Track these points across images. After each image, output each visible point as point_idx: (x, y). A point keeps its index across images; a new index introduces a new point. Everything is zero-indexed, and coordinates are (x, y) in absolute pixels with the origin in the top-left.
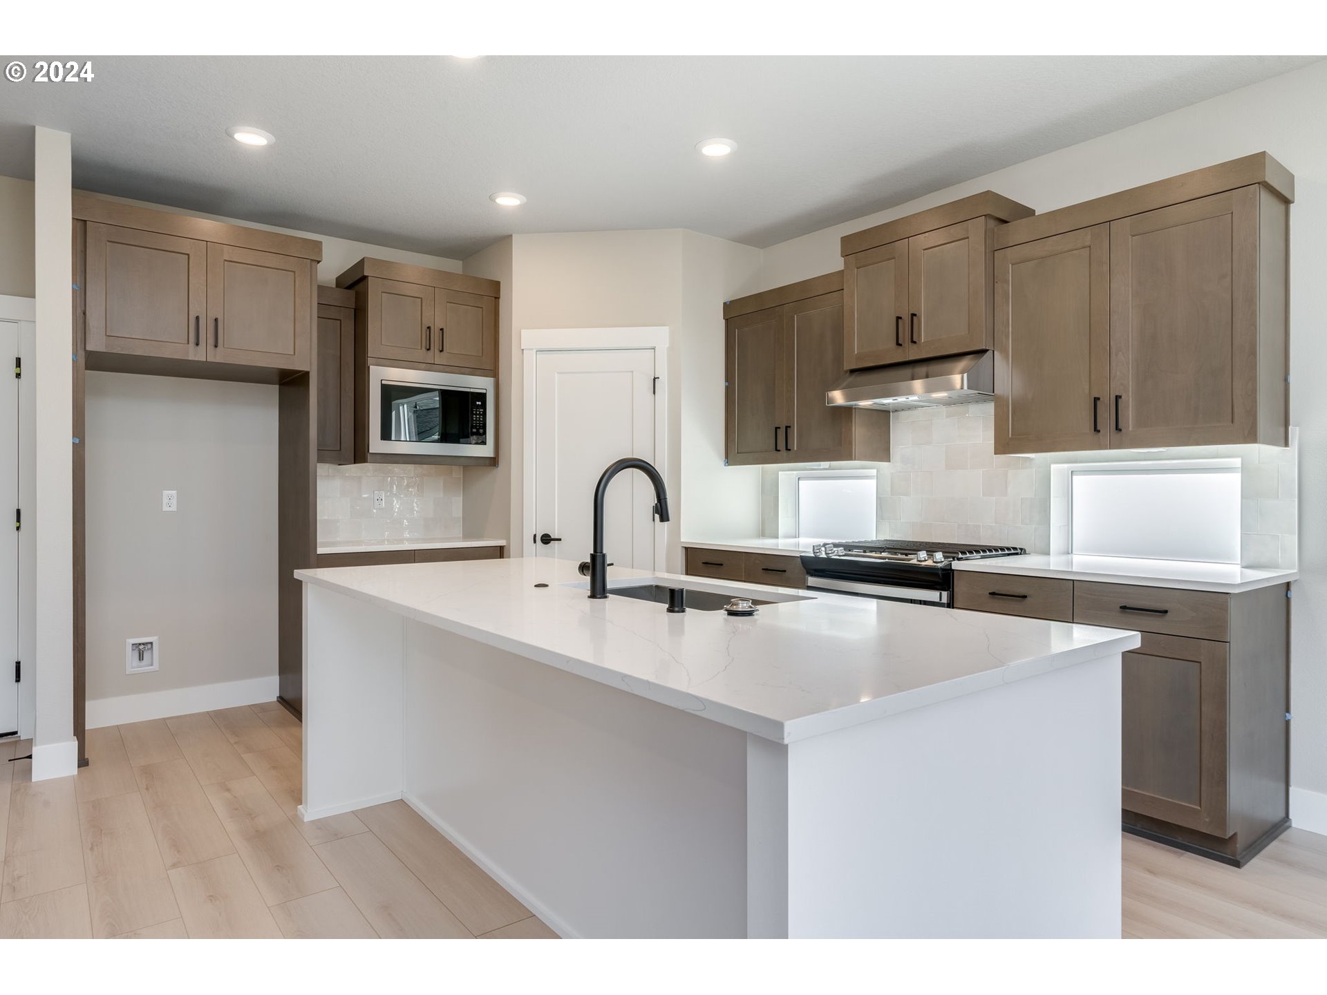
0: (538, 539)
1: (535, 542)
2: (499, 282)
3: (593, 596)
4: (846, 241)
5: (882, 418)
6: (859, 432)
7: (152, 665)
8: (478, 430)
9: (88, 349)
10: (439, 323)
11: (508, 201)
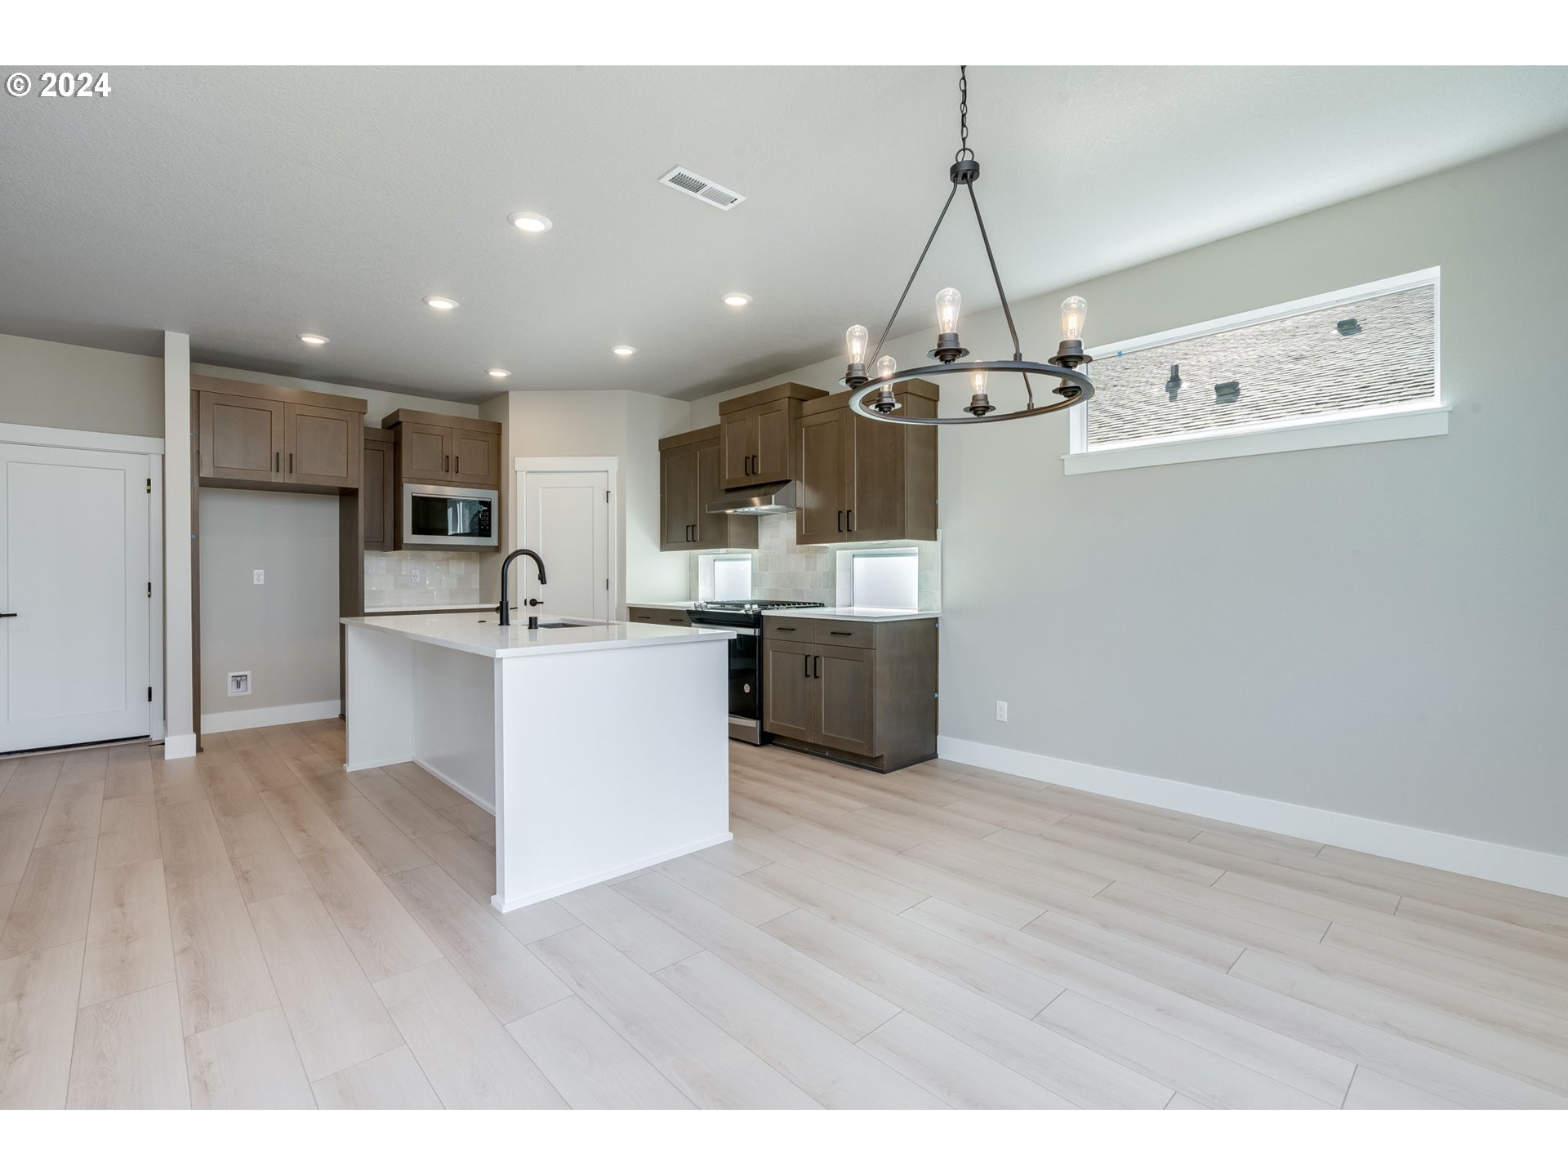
0: (528, 603)
1: (526, 604)
2: (501, 424)
3: (501, 624)
4: (722, 405)
5: (753, 521)
6: (733, 529)
7: (246, 691)
8: (485, 527)
9: (201, 475)
10: (455, 453)
11: (498, 374)
